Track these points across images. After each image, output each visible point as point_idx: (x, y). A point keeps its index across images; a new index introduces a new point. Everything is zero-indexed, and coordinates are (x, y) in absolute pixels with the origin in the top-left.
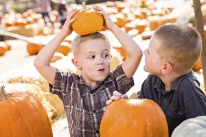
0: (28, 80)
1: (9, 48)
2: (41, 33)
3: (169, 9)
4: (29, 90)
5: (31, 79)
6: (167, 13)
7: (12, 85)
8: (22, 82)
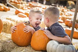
0: (13, 20)
1: (9, 10)
2: (22, 8)
3: (70, 14)
4: (12, 23)
5: (14, 20)
6: (69, 16)
7: (7, 20)
8: (11, 20)
